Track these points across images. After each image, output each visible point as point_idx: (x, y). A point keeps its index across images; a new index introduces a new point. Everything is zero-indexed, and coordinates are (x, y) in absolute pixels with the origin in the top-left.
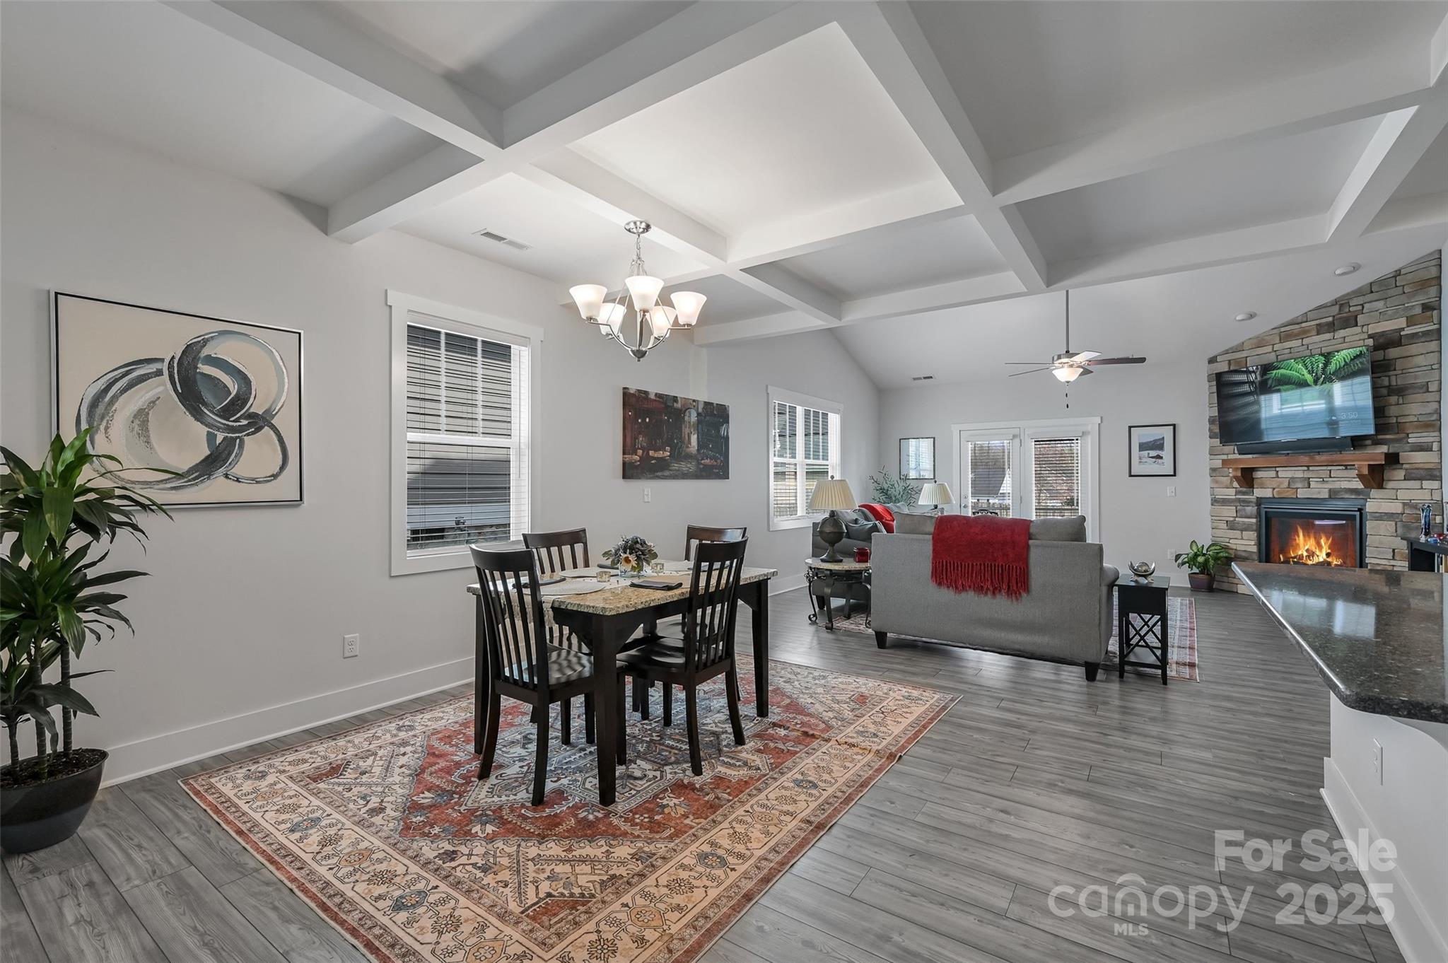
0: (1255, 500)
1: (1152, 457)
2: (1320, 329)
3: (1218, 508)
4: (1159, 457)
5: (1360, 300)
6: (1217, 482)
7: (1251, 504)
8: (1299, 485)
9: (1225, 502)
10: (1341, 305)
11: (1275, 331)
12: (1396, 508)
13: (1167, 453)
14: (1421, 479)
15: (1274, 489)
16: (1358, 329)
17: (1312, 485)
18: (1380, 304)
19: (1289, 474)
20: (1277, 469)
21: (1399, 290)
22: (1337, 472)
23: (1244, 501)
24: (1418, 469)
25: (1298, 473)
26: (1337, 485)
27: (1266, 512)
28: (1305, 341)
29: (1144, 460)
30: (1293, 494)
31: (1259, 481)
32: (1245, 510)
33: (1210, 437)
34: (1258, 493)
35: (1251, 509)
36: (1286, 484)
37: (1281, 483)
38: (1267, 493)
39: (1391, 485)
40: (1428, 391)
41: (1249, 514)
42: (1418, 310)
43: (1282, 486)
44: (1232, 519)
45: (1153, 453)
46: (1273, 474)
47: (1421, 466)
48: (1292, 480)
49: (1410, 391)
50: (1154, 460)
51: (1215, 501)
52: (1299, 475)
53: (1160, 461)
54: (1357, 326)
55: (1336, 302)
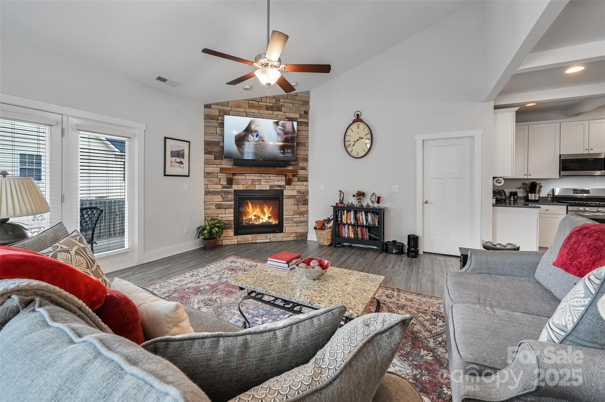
0: (233, 192)
1: (177, 163)
2: (268, 108)
3: (210, 197)
4: (181, 163)
5: (283, 100)
6: (210, 181)
7: (231, 194)
8: (257, 183)
9: (215, 193)
10: (276, 100)
11: (245, 101)
12: (295, 193)
13: (185, 161)
14: (303, 181)
15: (243, 185)
16: (282, 113)
17: (262, 183)
18: (291, 105)
19: (252, 178)
20: (245, 175)
21: (297, 102)
22: (273, 177)
23: (227, 192)
24: (302, 177)
25: (255, 177)
26: (272, 184)
27: (239, 197)
28: (261, 112)
29: (173, 164)
30: (254, 188)
31: (236, 181)
32: (227, 197)
33: (205, 153)
34: (235, 187)
35: (231, 197)
36: (250, 183)
37: (248, 182)
38: (240, 187)
39: (293, 183)
40: (305, 146)
41: (230, 199)
42: (303, 113)
43: (248, 184)
44: (220, 203)
45: (178, 160)
46: (243, 177)
47: (303, 176)
48: (253, 180)
49: (300, 145)
50: (178, 164)
51: (207, 193)
52: (256, 178)
53: (182, 166)
54: (281, 111)
55: (274, 97)
